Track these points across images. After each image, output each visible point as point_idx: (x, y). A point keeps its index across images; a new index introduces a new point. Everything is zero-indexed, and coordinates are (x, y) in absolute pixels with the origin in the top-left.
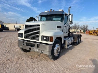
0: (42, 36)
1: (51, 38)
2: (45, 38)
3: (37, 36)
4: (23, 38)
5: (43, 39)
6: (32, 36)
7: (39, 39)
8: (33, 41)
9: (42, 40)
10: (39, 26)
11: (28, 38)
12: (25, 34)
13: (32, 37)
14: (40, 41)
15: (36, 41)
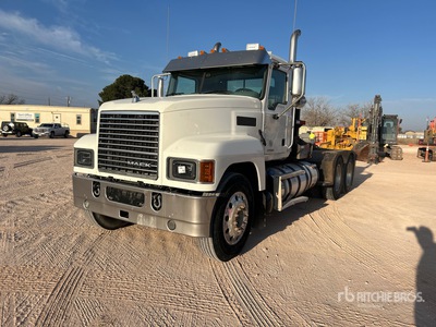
0: (169, 159)
1: (207, 166)
2: (182, 170)
3: (149, 162)
4: (95, 171)
5: (172, 172)
6: (127, 160)
7: (157, 174)
8: (135, 179)
9: (168, 176)
10: (157, 117)
11: (113, 168)
12: (99, 151)
13: (127, 165)
14: (162, 180)
15: (146, 181)
